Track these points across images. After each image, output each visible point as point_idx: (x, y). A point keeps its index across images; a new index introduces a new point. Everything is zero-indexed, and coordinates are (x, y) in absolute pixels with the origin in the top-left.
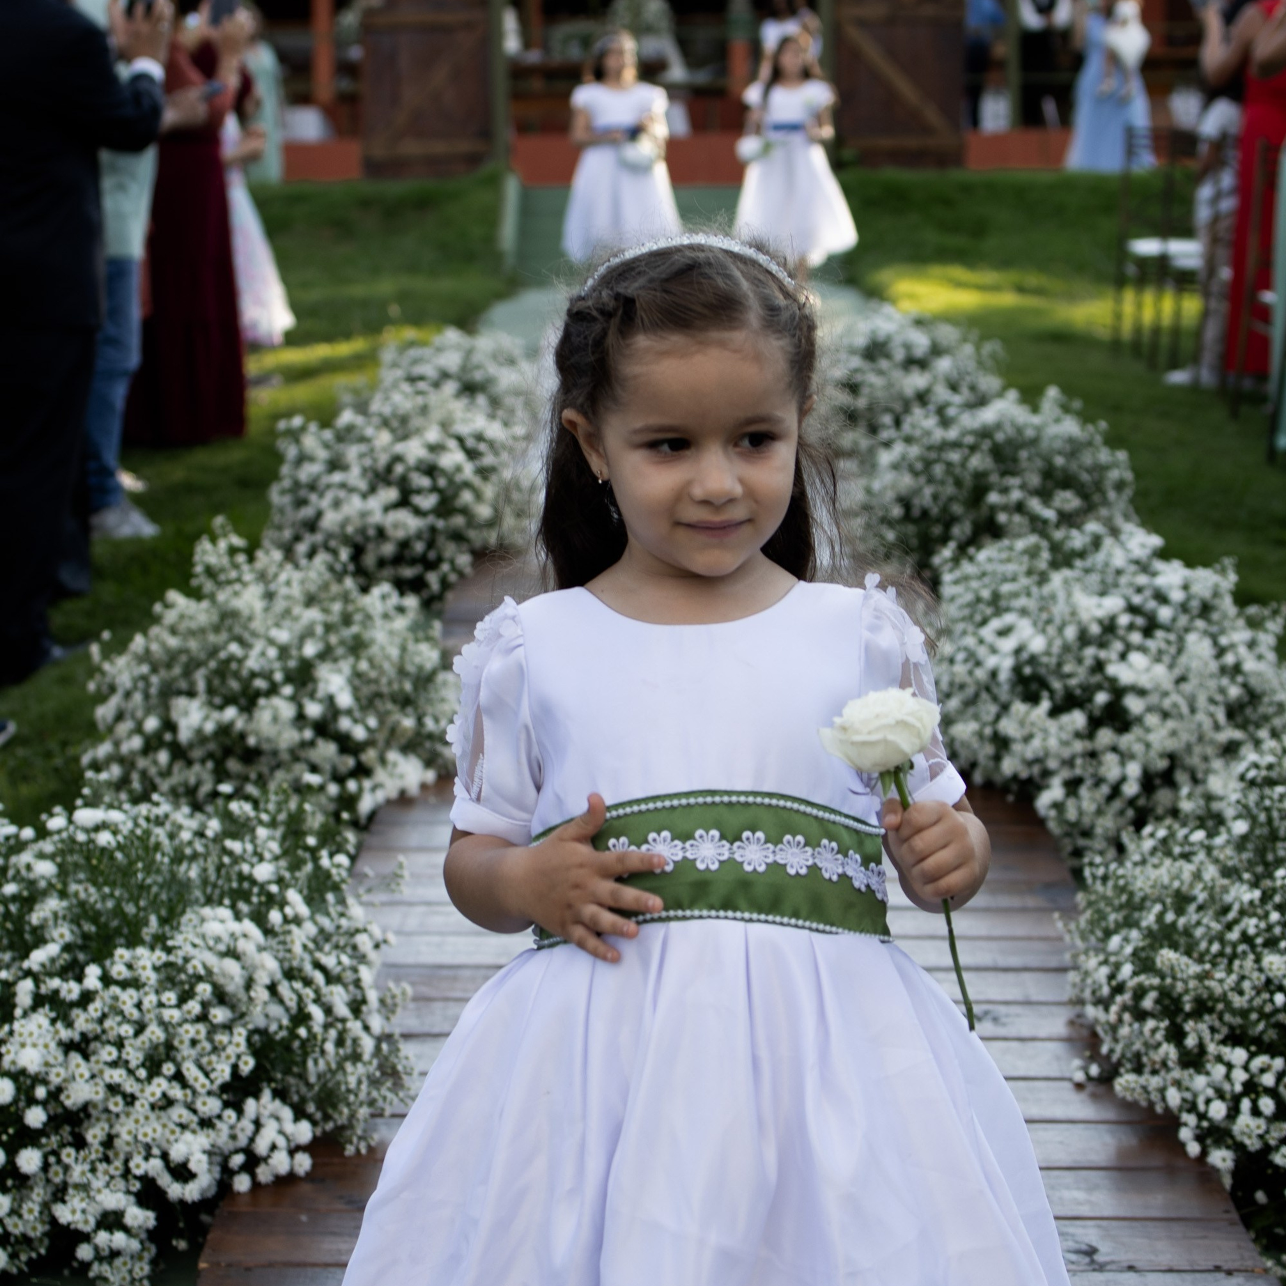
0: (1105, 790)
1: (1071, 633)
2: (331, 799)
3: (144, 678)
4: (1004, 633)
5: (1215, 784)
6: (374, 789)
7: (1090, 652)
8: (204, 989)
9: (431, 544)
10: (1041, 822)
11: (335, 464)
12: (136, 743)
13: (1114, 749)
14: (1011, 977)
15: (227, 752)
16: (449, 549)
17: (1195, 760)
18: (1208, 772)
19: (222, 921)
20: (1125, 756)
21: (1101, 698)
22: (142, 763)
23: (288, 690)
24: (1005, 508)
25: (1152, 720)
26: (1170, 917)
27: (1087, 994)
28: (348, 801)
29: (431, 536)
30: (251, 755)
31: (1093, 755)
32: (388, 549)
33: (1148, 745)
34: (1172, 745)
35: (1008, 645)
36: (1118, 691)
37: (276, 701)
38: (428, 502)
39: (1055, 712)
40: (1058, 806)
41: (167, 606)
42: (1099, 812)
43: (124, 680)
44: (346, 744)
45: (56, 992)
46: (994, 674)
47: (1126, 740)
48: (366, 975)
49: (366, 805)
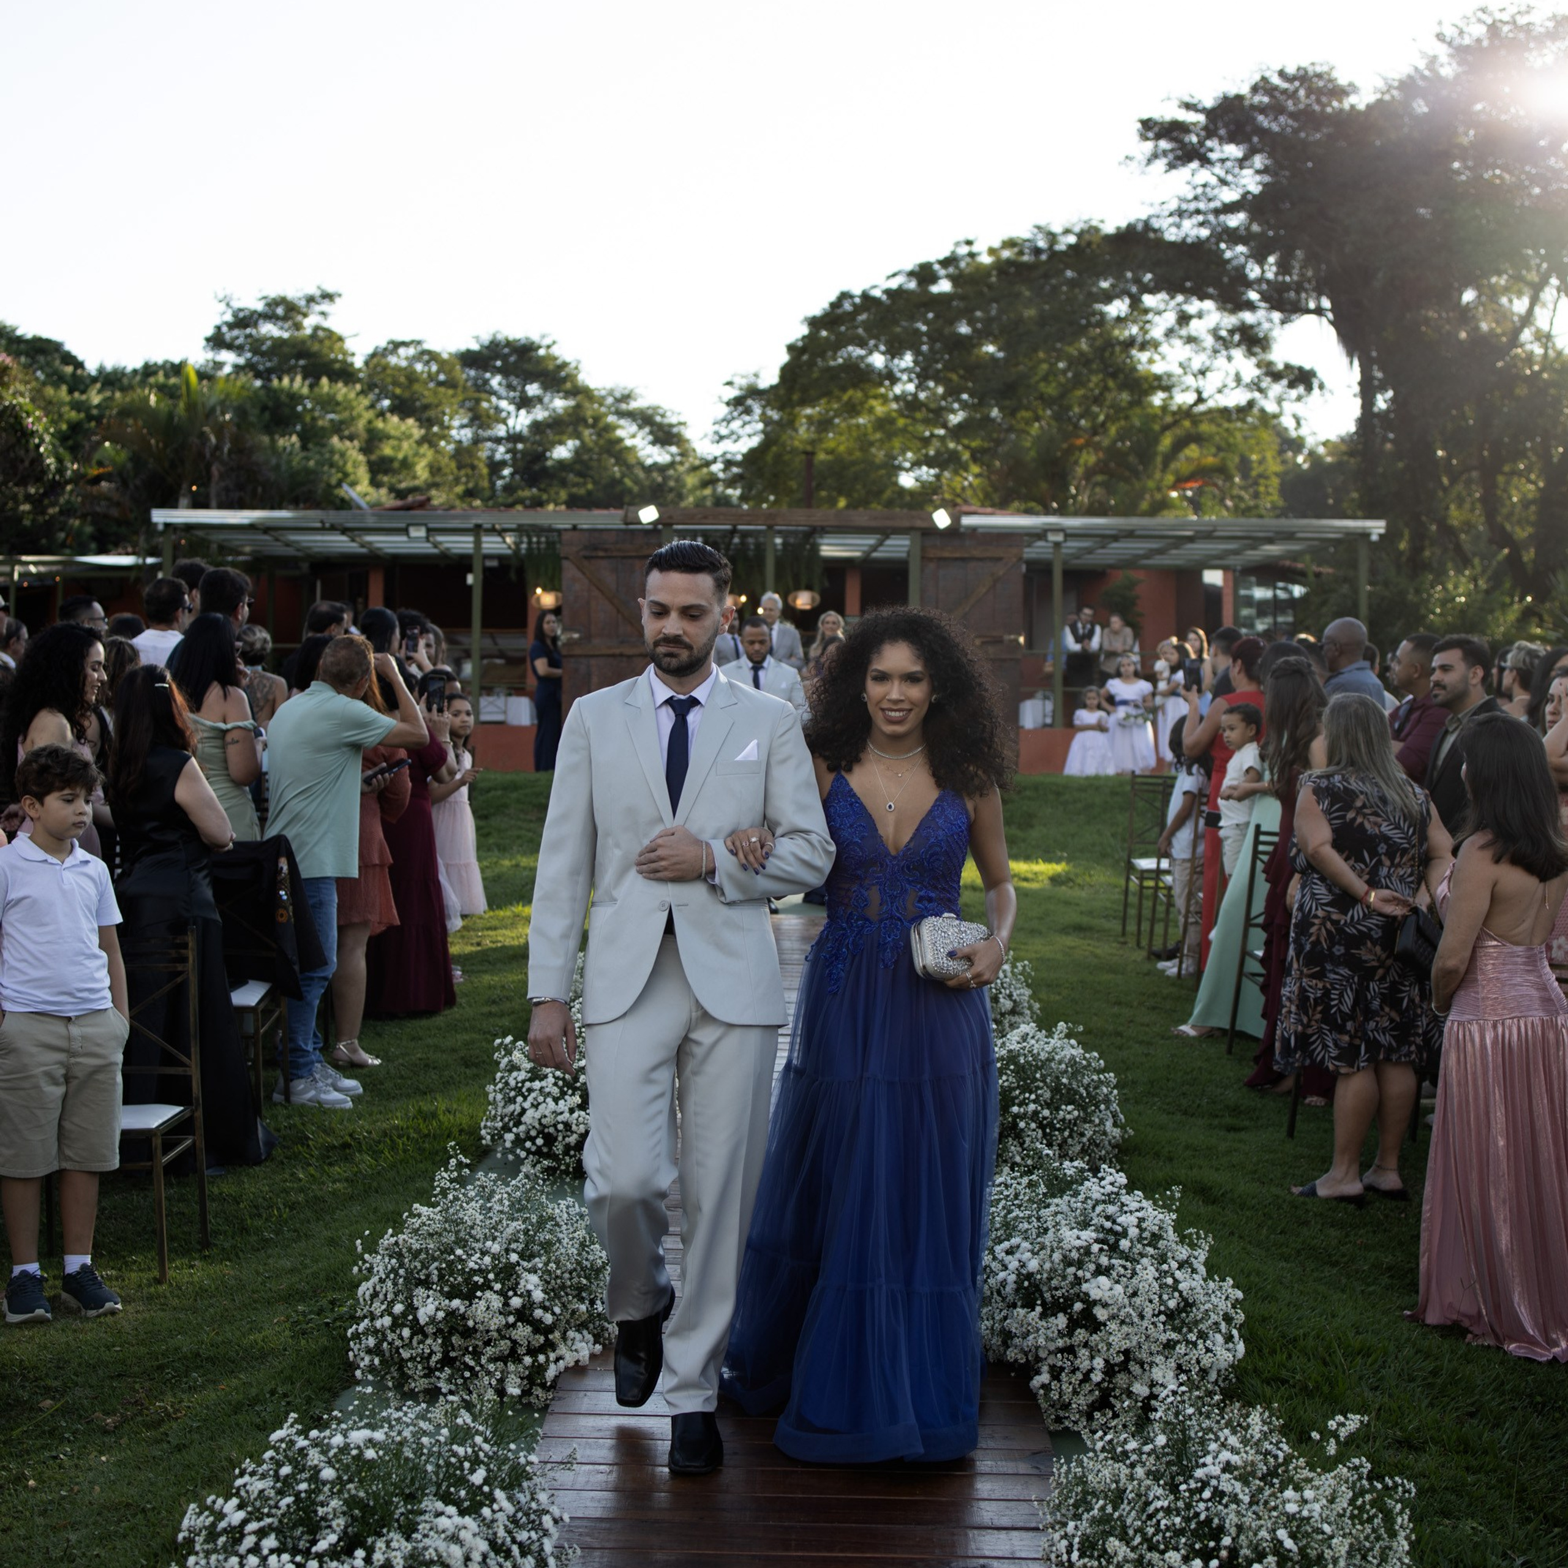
0: (1079, 1376)
1: (1057, 1256)
2: (526, 1368)
3: (394, 1270)
4: (1010, 1252)
5: (1157, 1374)
6: (558, 1359)
7: (1071, 1270)
10: (1033, 1396)
11: (536, 1074)
12: (387, 1321)
13: (1086, 1345)
14: (1003, 1535)
15: (452, 1331)
17: (1144, 1355)
18: (1151, 1364)
19: (450, 1517)
20: (1093, 1354)
21: (1078, 1306)
23: (498, 1286)
25: (1113, 1326)
26: (1109, 1509)
27: (1053, 1556)
28: (538, 1370)
30: (468, 1333)
31: (1070, 1350)
33: (1109, 1345)
34: (1126, 1345)
35: (1013, 1264)
36: (1090, 1304)
37: (488, 1294)
39: (1043, 1316)
40: (1046, 1387)
41: (412, 1215)
42: (1075, 1393)
43: (380, 1269)
44: (538, 1327)
47: (1095, 1339)
48: (548, 1546)
49: (551, 1372)
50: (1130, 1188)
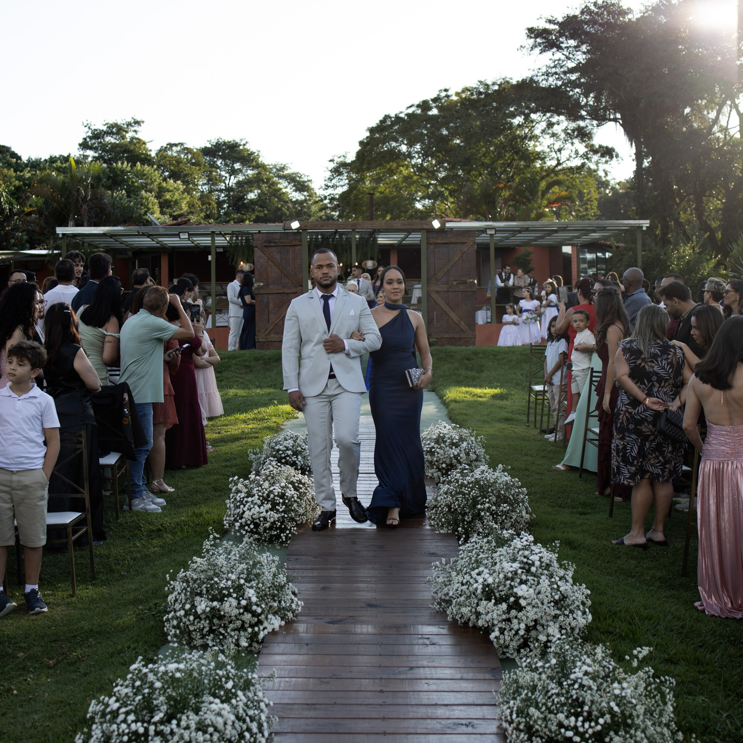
0: (513, 632)
1: (501, 576)
2: (249, 634)
3: (185, 589)
4: (479, 574)
5: (550, 630)
6: (265, 628)
7: (508, 582)
8: (211, 730)
9: (282, 523)
10: (492, 642)
11: (249, 494)
12: (182, 613)
13: (516, 617)
14: (479, 708)
15: (213, 617)
16: (289, 525)
17: (544, 622)
18: (547, 626)
19: (216, 704)
20: (520, 621)
21: (512, 599)
22: (184, 620)
23: (235, 595)
24: (483, 510)
25: (529, 608)
26: (530, 694)
27: (503, 718)
28: (255, 634)
29: (282, 520)
30: (221, 618)
32: (268, 525)
33: (527, 617)
34: (535, 617)
35: (480, 580)
36: (518, 598)
37: (231, 599)
38: (281, 508)
39: (495, 604)
40: (497, 638)
41: (193, 562)
42: (511, 640)
43: (178, 588)
44: (254, 614)
45: (162, 730)
46: (476, 589)
47: (520, 614)
48: (263, 717)
49: (261, 635)
50: (535, 543)
